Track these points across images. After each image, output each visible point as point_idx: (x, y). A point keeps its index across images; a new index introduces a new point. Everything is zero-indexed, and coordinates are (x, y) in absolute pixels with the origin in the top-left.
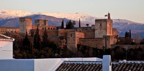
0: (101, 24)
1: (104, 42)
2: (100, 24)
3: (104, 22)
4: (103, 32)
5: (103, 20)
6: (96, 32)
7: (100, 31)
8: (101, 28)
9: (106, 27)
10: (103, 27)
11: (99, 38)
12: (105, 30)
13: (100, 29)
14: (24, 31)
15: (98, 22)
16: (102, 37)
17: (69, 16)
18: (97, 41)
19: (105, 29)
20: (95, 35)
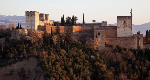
0: (125, 22)
1: (136, 41)
2: (123, 22)
3: (128, 19)
4: (128, 30)
5: (128, 17)
6: (119, 30)
7: (123, 29)
8: (125, 26)
9: (132, 24)
10: (127, 25)
12: (130, 29)
14: (33, 27)
15: (122, 19)
18: (127, 40)
19: (130, 27)
20: (118, 33)
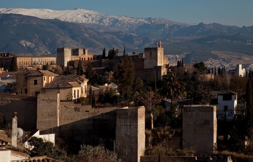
0: (151, 53)
1: (156, 73)
2: (149, 54)
4: (153, 62)
5: (153, 49)
6: (146, 62)
7: (149, 61)
9: (157, 56)
10: (153, 56)
11: (149, 69)
13: (151, 59)
14: (63, 63)
15: (148, 51)
16: (153, 67)
17: (62, 14)
18: (147, 72)
19: (155, 59)
